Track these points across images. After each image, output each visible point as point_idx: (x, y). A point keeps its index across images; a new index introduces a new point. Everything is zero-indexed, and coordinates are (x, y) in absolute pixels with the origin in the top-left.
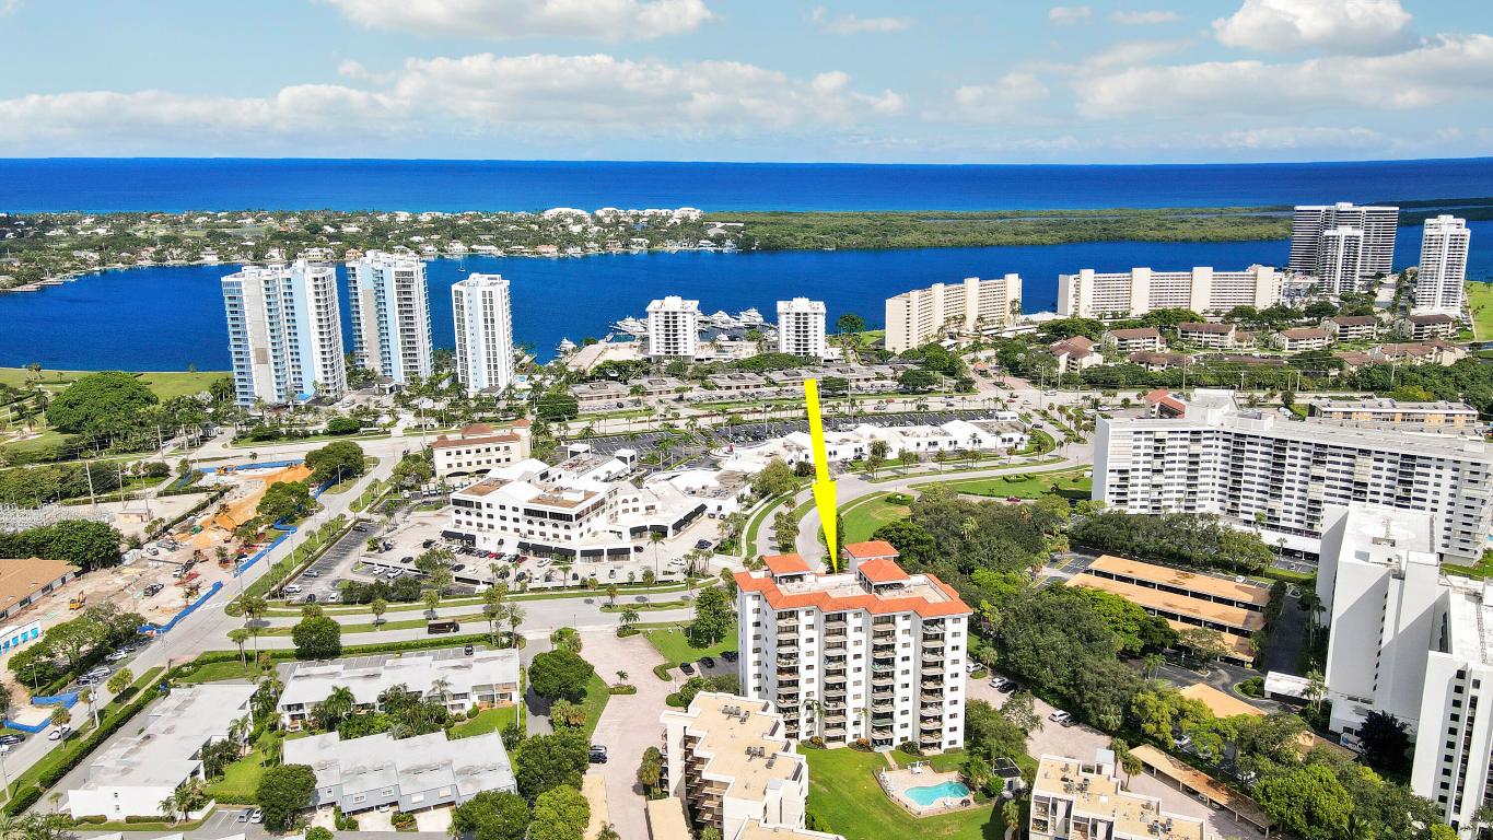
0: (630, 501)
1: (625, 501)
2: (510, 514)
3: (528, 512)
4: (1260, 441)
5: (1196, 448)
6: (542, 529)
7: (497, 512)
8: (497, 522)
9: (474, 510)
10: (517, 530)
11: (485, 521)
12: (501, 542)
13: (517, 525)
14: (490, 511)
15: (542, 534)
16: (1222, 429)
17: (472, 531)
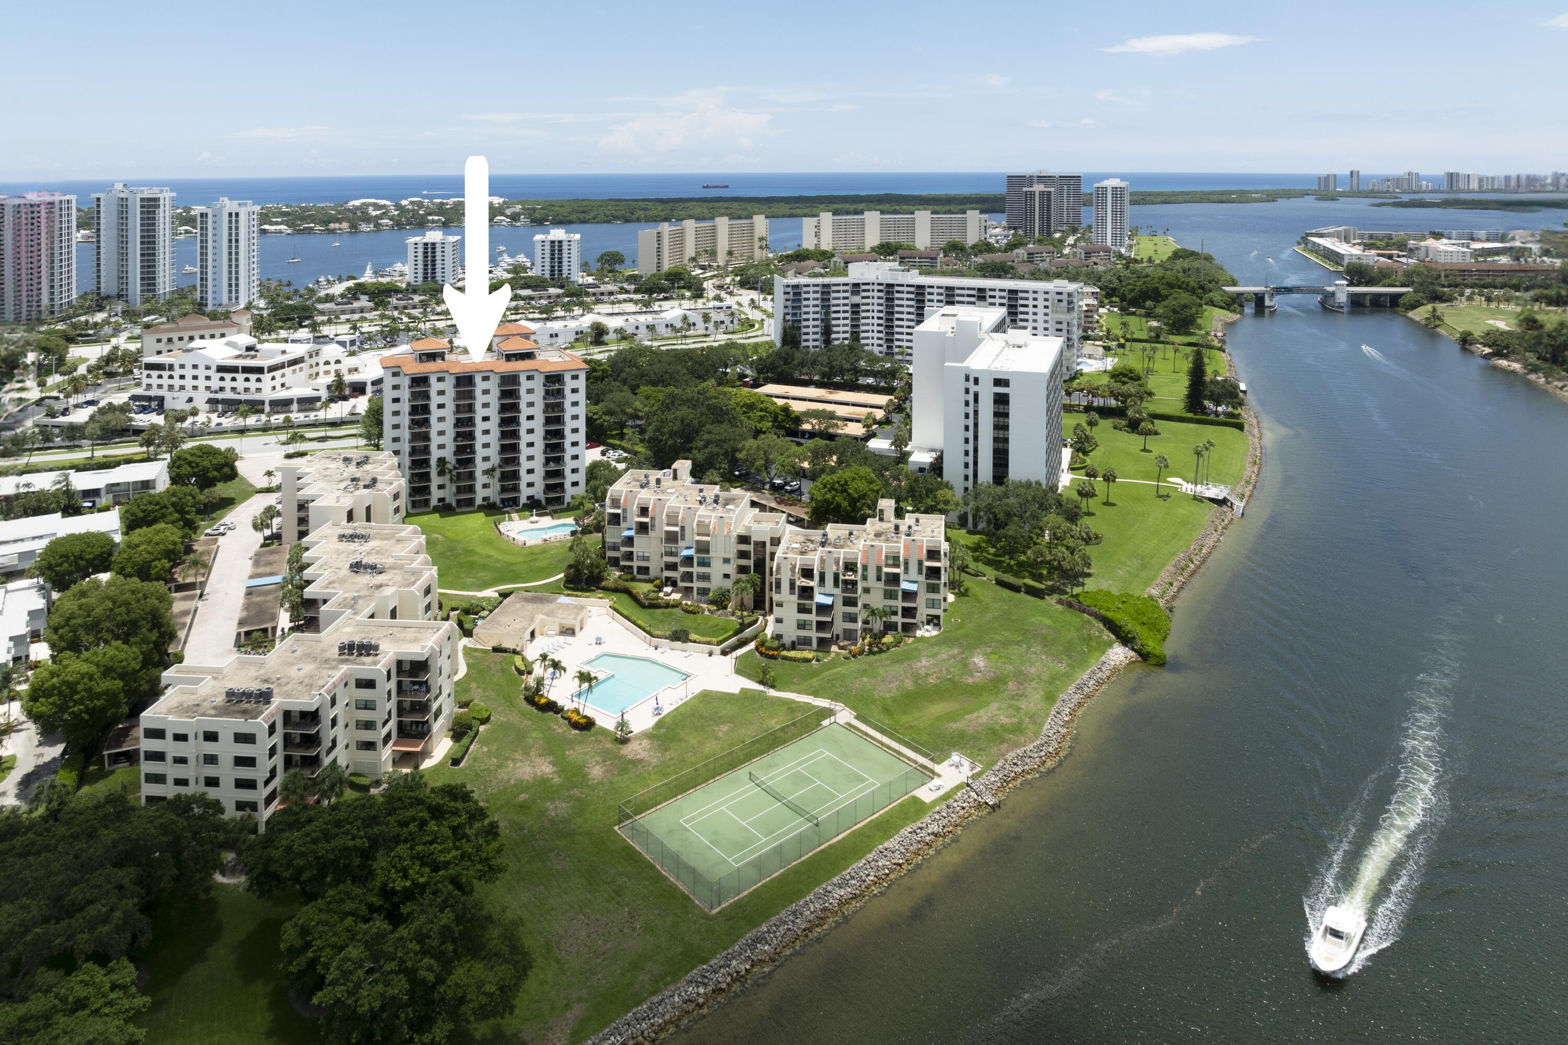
0: (332, 362)
1: (327, 363)
2: (202, 373)
3: (221, 369)
4: (905, 289)
5: (856, 299)
6: (234, 384)
7: (189, 372)
8: (189, 383)
9: (165, 374)
10: (208, 388)
11: (177, 382)
12: (190, 400)
13: (208, 383)
14: (182, 372)
15: (233, 389)
16: (876, 282)
17: (162, 392)
